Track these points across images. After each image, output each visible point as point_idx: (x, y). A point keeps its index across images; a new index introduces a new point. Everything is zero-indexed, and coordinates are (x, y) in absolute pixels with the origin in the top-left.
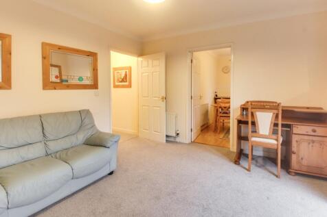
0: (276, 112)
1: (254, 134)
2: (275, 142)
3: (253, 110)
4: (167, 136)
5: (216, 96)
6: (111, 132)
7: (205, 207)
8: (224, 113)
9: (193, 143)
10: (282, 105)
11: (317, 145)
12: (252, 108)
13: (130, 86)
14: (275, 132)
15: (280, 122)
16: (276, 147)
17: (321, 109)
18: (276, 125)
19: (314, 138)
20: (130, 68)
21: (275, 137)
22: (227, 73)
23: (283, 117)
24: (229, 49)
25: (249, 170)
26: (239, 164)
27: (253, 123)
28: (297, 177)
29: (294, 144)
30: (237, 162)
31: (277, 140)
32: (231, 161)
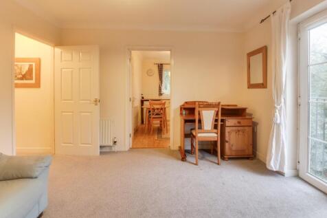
0: (216, 109)
1: (200, 131)
2: (216, 135)
3: (200, 109)
4: (101, 147)
5: (143, 98)
6: (15, 154)
7: (184, 211)
8: (157, 114)
9: (132, 149)
10: (222, 104)
11: (241, 133)
12: (199, 107)
13: (37, 85)
14: (216, 127)
15: (220, 118)
16: (216, 139)
17: (236, 106)
18: (216, 121)
19: (239, 128)
20: (40, 60)
21: (215, 131)
22: (151, 76)
23: (222, 114)
24: (169, 52)
25: (196, 164)
26: (186, 161)
27: (200, 121)
28: (229, 161)
29: (227, 134)
30: (183, 159)
31: (217, 133)
32: (178, 159)
